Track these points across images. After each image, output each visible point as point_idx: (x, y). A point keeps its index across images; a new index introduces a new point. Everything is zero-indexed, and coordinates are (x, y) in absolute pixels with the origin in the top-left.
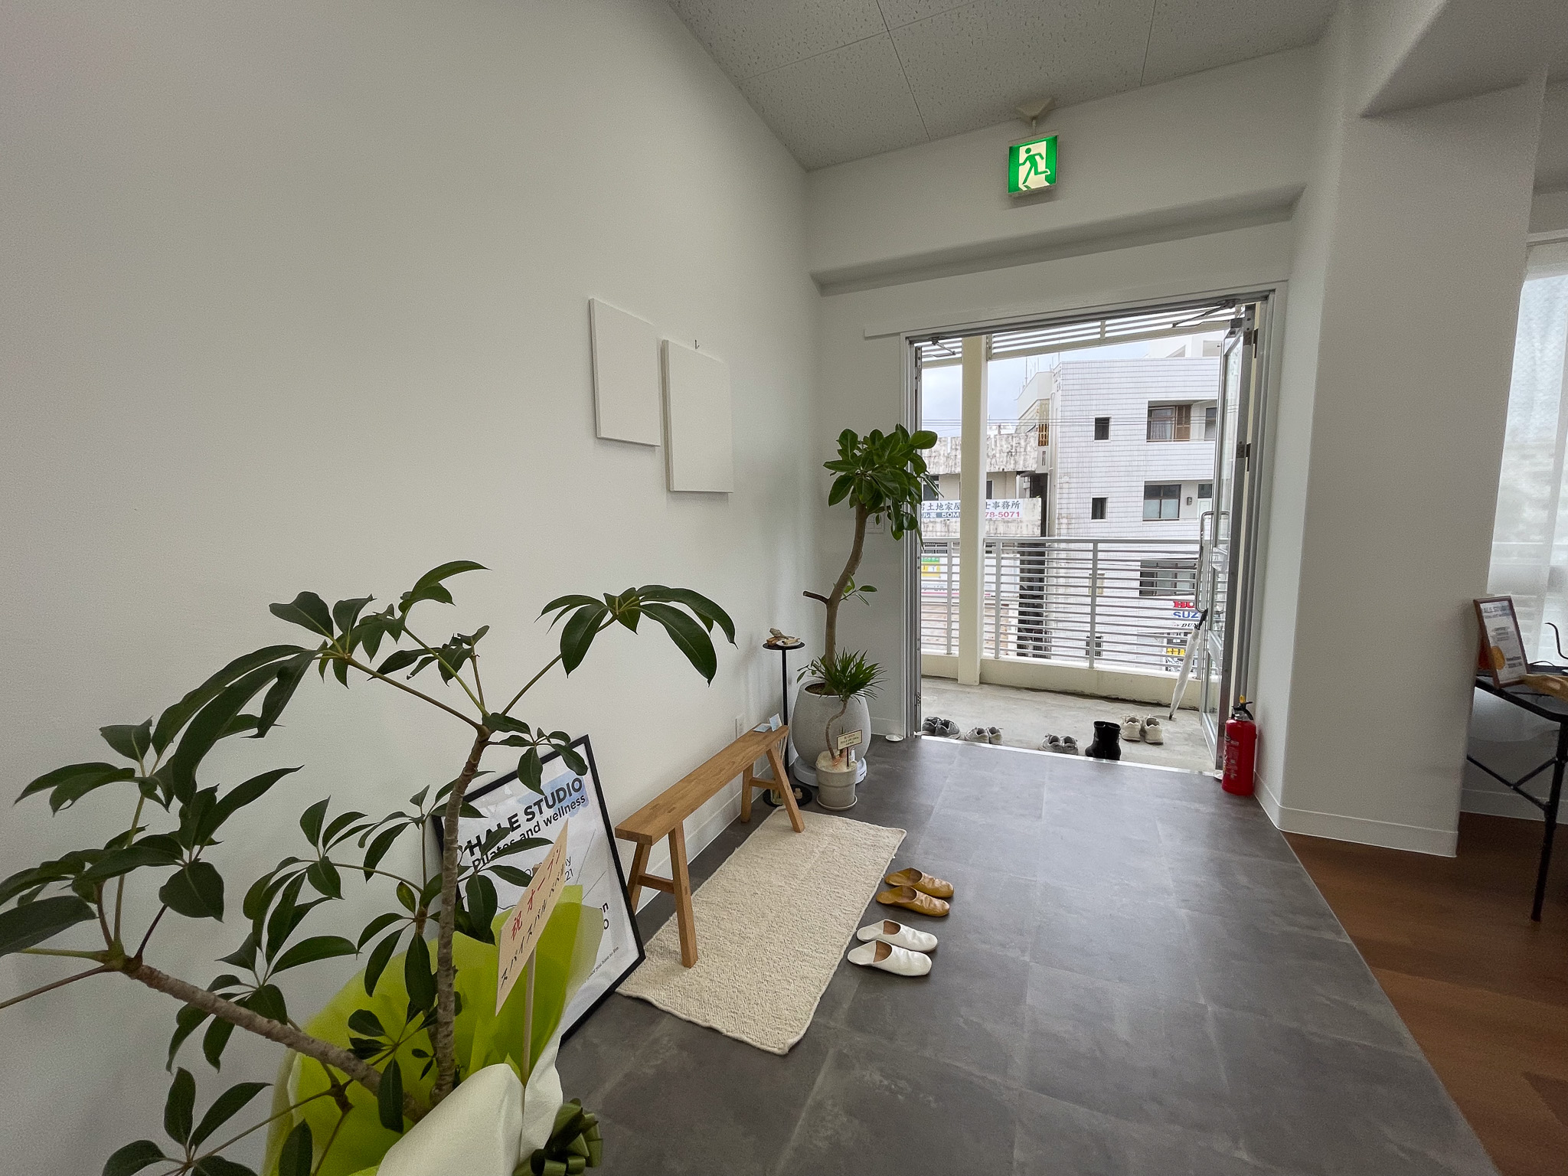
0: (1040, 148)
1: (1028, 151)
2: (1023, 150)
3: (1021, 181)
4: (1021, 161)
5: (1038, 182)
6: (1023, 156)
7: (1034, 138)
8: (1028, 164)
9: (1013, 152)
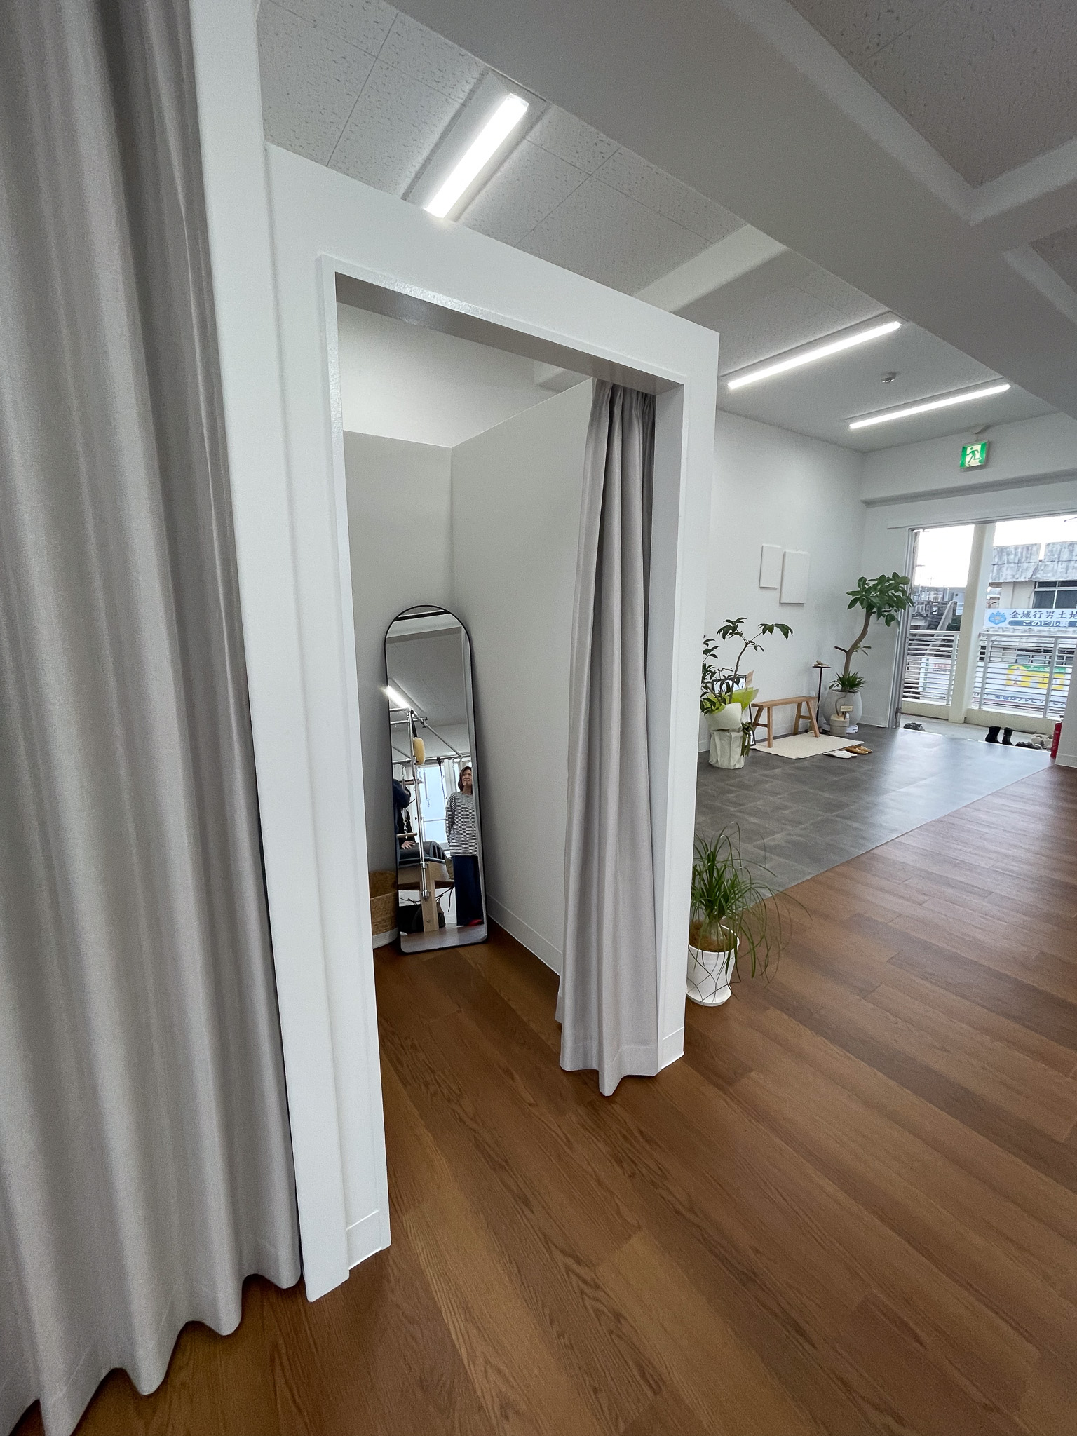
0: (978, 447)
1: (972, 449)
2: (969, 448)
3: (967, 463)
4: (968, 453)
5: (975, 463)
6: (969, 451)
7: (976, 442)
8: (971, 455)
9: (964, 449)
